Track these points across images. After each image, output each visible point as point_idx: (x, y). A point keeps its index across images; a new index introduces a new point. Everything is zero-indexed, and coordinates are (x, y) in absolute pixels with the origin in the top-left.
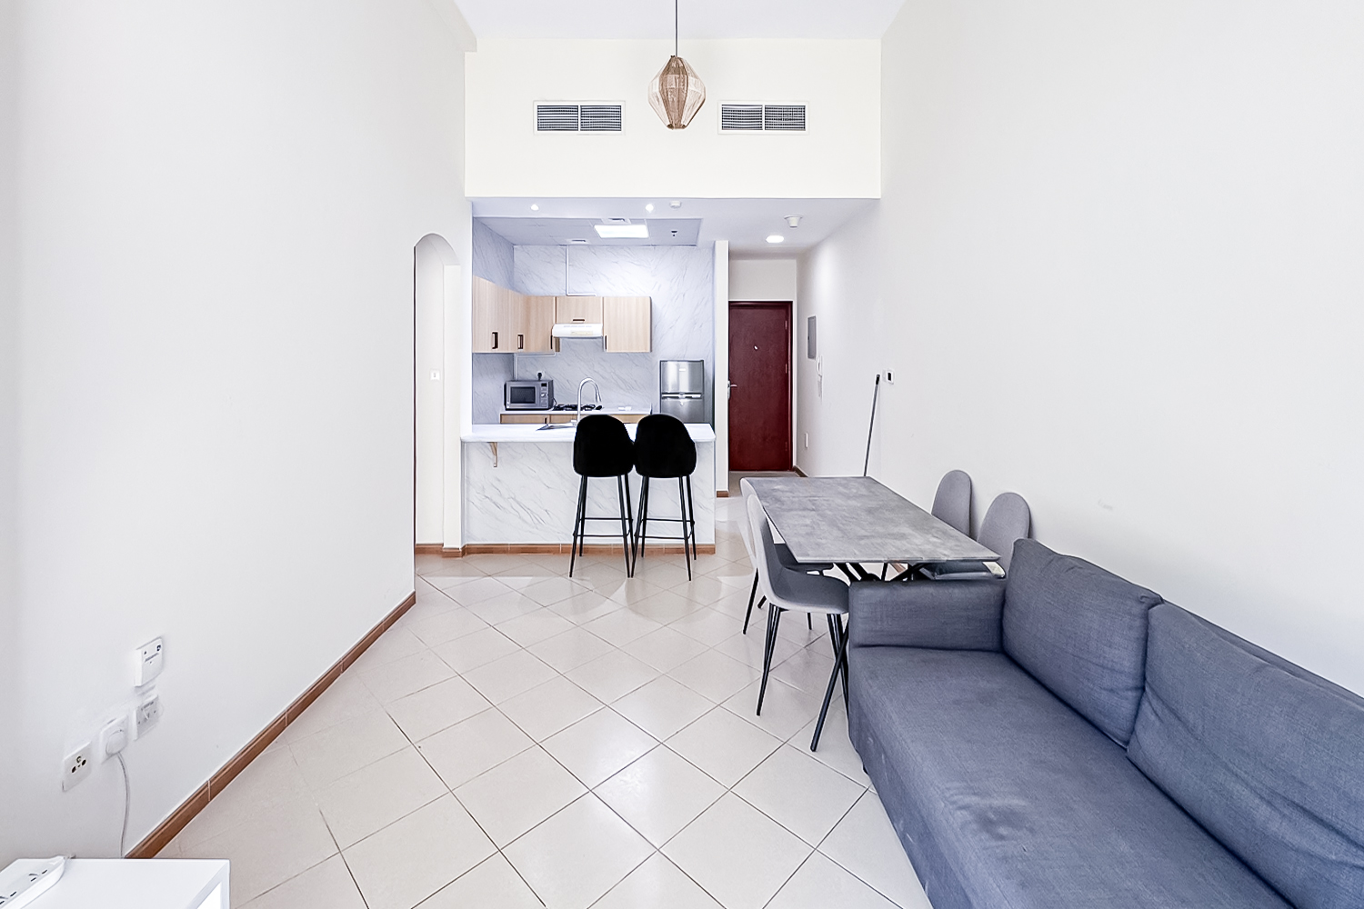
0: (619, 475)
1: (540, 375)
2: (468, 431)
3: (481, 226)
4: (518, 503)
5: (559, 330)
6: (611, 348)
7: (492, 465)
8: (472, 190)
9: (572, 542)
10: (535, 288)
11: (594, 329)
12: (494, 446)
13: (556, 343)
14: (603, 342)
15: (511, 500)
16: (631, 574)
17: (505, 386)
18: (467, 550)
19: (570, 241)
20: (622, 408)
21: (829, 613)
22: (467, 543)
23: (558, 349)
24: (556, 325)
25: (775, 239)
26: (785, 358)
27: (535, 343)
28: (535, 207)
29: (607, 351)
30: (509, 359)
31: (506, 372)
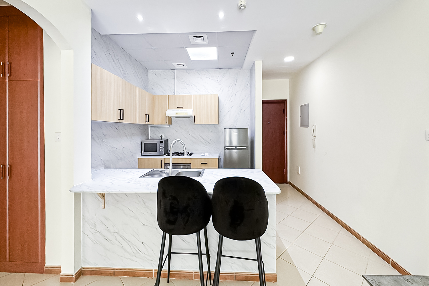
1: (161, 137)
4: (121, 236)
5: (170, 113)
6: (197, 122)
7: (101, 206)
10: (158, 92)
11: (189, 112)
13: (169, 120)
14: (192, 119)
15: (116, 234)
17: (141, 143)
18: (83, 273)
19: (175, 65)
20: (203, 154)
23: (170, 123)
24: (168, 110)
26: (283, 127)
27: (157, 120)
29: (195, 123)
30: (144, 128)
31: (142, 135)
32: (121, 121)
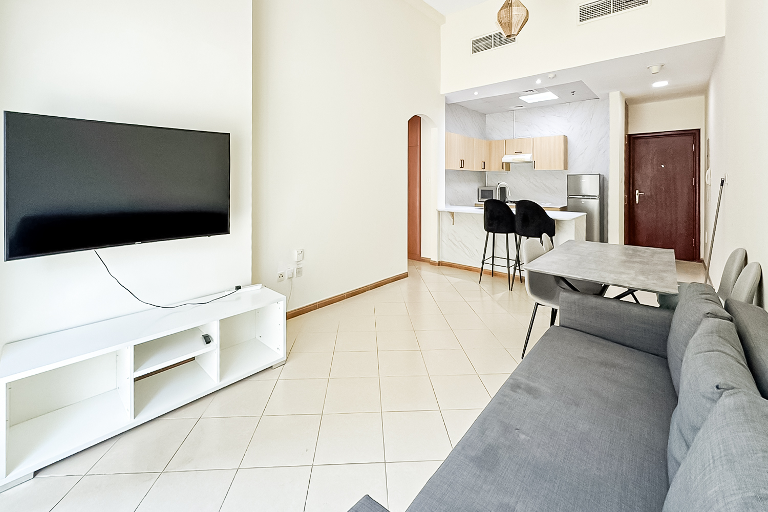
0: (507, 233)
1: (498, 184)
2: (443, 207)
3: (452, 107)
4: (463, 244)
5: (506, 159)
6: (538, 168)
7: (452, 224)
8: (445, 89)
9: (481, 267)
10: (496, 136)
11: (527, 157)
12: (452, 214)
13: (507, 166)
14: (532, 164)
15: (460, 242)
16: (511, 289)
17: (478, 189)
18: (440, 264)
19: (513, 108)
21: (554, 308)
22: (441, 260)
23: (508, 170)
24: (505, 156)
25: (660, 84)
26: (693, 173)
27: (494, 166)
28: (476, 93)
29: (536, 169)
30: (482, 175)
31: (479, 182)
32: (462, 169)
